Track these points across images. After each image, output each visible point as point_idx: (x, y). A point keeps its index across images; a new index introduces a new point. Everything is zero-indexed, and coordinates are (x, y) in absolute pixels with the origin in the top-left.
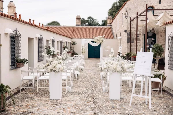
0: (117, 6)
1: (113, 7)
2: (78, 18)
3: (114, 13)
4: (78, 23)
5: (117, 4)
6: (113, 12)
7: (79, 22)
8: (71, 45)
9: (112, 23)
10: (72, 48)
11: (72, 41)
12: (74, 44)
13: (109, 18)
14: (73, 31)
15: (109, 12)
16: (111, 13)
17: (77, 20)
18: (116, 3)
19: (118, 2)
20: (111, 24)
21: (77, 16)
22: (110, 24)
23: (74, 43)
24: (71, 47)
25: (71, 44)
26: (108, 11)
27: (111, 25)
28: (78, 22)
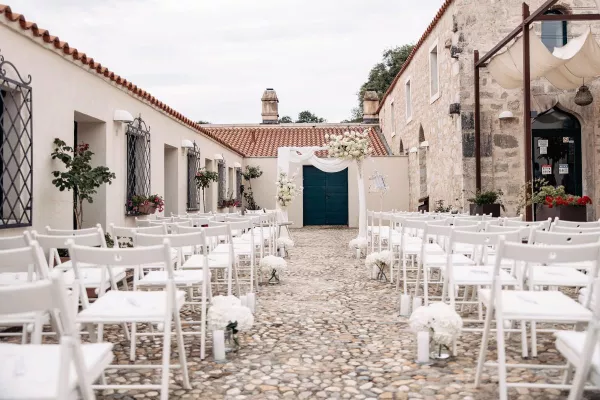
0: (385, 74)
2: (269, 100)
4: (270, 115)
7: (272, 112)
8: (244, 181)
9: (378, 113)
10: (246, 191)
11: (247, 167)
12: (253, 176)
13: (369, 96)
17: (265, 106)
19: (386, 64)
20: (377, 117)
22: (372, 117)
23: (253, 174)
24: (241, 189)
25: (243, 177)
27: (377, 121)
28: (266, 111)
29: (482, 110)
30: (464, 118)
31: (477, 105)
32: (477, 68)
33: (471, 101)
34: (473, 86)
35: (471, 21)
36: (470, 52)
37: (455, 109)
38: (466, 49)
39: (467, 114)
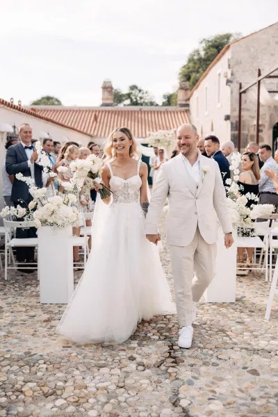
1: (191, 60)
2: (107, 88)
3: (193, 75)
4: (107, 99)
5: (199, 54)
6: (191, 72)
7: (109, 97)
9: (189, 99)
13: (183, 86)
14: (96, 118)
15: (180, 74)
16: (186, 76)
17: (103, 92)
18: (197, 52)
21: (105, 82)
22: (184, 102)
26: (180, 71)
27: (188, 105)
28: (106, 97)
29: (242, 119)
30: (232, 124)
31: (240, 116)
32: (240, 94)
33: (237, 113)
34: (238, 105)
35: (238, 63)
36: (237, 82)
37: (227, 118)
38: (234, 81)
39: (234, 122)
